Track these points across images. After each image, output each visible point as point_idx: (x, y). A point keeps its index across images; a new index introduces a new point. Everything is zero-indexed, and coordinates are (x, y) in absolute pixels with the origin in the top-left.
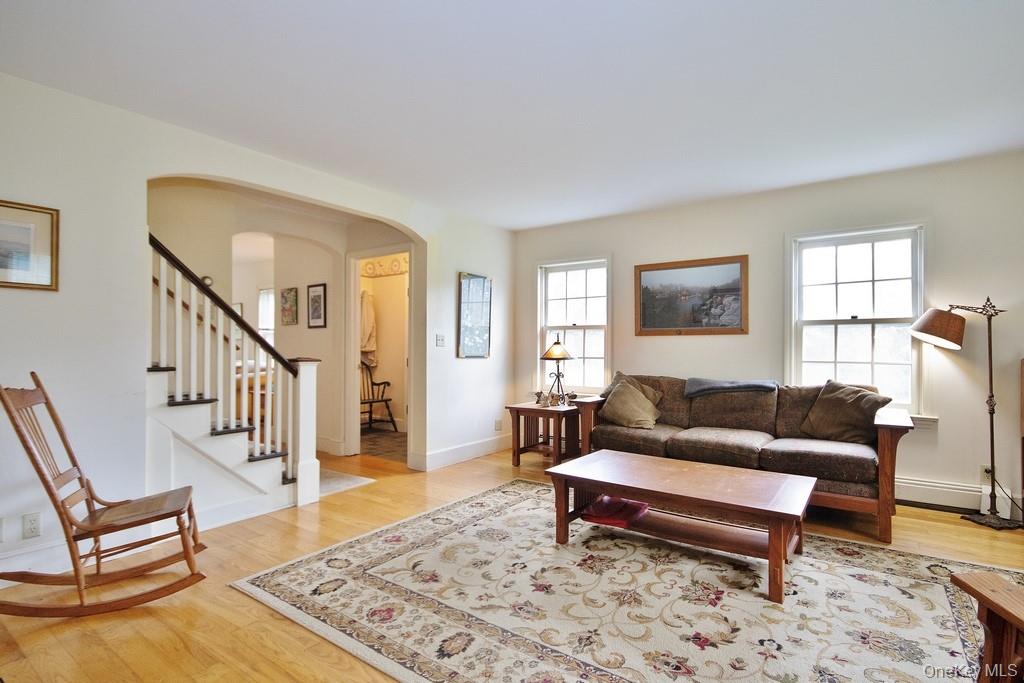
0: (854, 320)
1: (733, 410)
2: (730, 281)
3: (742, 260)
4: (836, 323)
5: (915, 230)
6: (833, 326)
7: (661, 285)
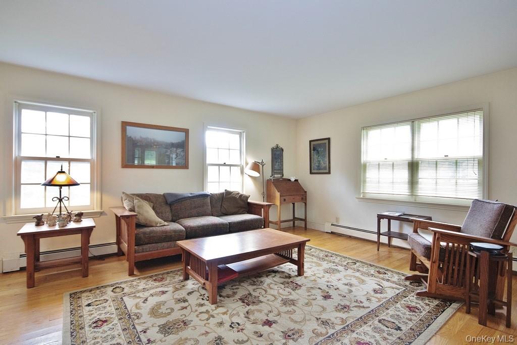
0: (225, 165)
1: (195, 207)
2: (180, 141)
3: (186, 131)
4: (219, 165)
5: (241, 132)
6: (218, 167)
7: (141, 137)
